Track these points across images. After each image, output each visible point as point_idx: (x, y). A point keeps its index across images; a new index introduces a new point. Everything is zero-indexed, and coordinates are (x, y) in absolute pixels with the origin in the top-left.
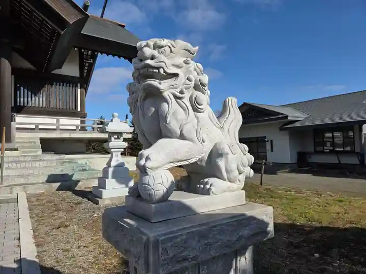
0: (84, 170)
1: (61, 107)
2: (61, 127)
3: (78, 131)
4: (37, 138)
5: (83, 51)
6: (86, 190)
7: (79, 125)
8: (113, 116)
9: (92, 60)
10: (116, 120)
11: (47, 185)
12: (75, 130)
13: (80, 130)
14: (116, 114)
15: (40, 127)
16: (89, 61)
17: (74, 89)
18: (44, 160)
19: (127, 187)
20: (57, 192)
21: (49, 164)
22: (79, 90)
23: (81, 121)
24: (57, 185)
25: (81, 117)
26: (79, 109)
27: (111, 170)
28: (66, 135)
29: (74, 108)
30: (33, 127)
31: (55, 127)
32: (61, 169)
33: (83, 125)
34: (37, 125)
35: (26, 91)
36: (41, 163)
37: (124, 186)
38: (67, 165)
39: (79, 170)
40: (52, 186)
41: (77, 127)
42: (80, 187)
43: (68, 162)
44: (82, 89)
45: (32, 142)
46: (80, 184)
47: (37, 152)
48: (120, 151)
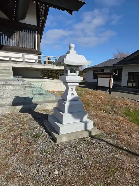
0: (41, 94)
1: (26, 47)
2: (26, 60)
3: (36, 63)
4: (11, 67)
5: (39, 3)
6: (42, 112)
7: (37, 60)
8: (70, 48)
9: (44, 18)
10: (72, 51)
11: (12, 107)
12: (34, 63)
13: (37, 63)
14: (73, 45)
15: (12, 59)
16: (42, 19)
17: (33, 34)
18: (12, 84)
19: (82, 121)
20: (20, 113)
21: (15, 87)
22: (36, 35)
23: (38, 56)
24: (20, 107)
25: (38, 54)
26: (37, 49)
27: (67, 104)
28: (29, 66)
29: (33, 48)
30: (8, 59)
31: (21, 60)
32: (24, 92)
33: (39, 60)
34: (10, 58)
35: (6, 37)
36: (9, 87)
37: (79, 120)
38: (29, 89)
39: (37, 94)
40: (16, 108)
41: (36, 60)
42: (38, 109)
43: (29, 87)
44: (39, 35)
45: (7, 69)
46: (38, 107)
47: (10, 76)
48: (76, 85)
